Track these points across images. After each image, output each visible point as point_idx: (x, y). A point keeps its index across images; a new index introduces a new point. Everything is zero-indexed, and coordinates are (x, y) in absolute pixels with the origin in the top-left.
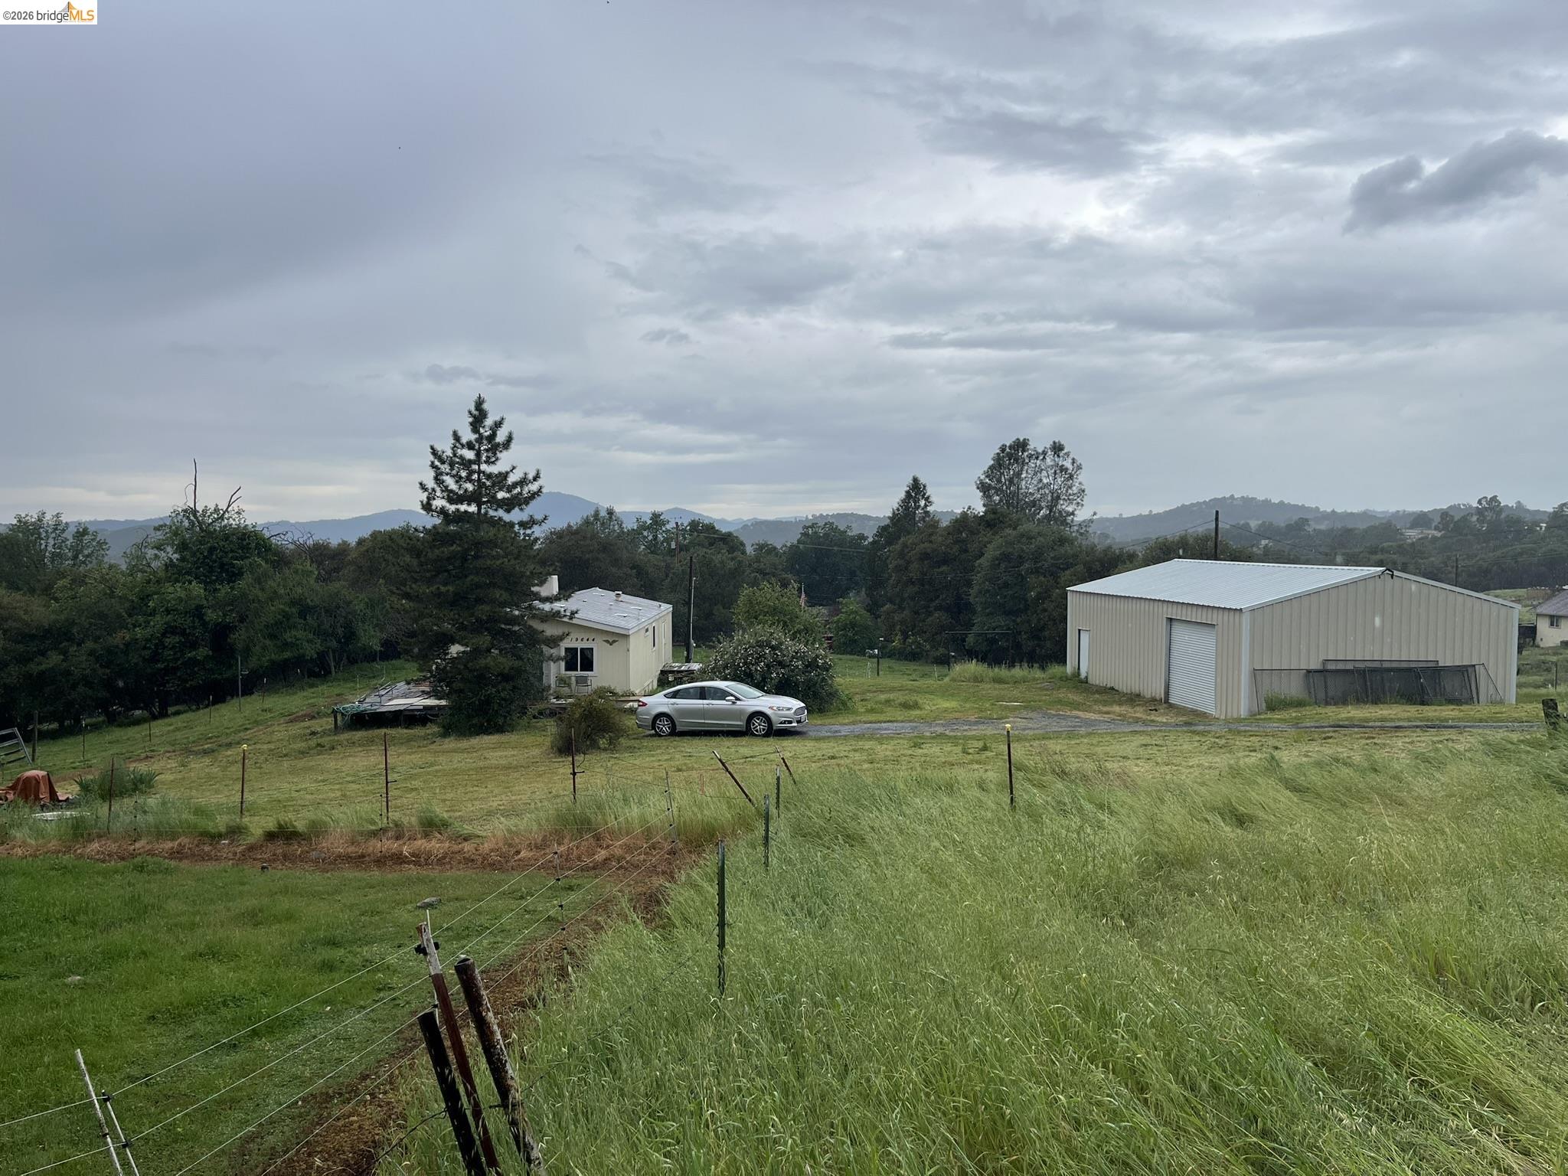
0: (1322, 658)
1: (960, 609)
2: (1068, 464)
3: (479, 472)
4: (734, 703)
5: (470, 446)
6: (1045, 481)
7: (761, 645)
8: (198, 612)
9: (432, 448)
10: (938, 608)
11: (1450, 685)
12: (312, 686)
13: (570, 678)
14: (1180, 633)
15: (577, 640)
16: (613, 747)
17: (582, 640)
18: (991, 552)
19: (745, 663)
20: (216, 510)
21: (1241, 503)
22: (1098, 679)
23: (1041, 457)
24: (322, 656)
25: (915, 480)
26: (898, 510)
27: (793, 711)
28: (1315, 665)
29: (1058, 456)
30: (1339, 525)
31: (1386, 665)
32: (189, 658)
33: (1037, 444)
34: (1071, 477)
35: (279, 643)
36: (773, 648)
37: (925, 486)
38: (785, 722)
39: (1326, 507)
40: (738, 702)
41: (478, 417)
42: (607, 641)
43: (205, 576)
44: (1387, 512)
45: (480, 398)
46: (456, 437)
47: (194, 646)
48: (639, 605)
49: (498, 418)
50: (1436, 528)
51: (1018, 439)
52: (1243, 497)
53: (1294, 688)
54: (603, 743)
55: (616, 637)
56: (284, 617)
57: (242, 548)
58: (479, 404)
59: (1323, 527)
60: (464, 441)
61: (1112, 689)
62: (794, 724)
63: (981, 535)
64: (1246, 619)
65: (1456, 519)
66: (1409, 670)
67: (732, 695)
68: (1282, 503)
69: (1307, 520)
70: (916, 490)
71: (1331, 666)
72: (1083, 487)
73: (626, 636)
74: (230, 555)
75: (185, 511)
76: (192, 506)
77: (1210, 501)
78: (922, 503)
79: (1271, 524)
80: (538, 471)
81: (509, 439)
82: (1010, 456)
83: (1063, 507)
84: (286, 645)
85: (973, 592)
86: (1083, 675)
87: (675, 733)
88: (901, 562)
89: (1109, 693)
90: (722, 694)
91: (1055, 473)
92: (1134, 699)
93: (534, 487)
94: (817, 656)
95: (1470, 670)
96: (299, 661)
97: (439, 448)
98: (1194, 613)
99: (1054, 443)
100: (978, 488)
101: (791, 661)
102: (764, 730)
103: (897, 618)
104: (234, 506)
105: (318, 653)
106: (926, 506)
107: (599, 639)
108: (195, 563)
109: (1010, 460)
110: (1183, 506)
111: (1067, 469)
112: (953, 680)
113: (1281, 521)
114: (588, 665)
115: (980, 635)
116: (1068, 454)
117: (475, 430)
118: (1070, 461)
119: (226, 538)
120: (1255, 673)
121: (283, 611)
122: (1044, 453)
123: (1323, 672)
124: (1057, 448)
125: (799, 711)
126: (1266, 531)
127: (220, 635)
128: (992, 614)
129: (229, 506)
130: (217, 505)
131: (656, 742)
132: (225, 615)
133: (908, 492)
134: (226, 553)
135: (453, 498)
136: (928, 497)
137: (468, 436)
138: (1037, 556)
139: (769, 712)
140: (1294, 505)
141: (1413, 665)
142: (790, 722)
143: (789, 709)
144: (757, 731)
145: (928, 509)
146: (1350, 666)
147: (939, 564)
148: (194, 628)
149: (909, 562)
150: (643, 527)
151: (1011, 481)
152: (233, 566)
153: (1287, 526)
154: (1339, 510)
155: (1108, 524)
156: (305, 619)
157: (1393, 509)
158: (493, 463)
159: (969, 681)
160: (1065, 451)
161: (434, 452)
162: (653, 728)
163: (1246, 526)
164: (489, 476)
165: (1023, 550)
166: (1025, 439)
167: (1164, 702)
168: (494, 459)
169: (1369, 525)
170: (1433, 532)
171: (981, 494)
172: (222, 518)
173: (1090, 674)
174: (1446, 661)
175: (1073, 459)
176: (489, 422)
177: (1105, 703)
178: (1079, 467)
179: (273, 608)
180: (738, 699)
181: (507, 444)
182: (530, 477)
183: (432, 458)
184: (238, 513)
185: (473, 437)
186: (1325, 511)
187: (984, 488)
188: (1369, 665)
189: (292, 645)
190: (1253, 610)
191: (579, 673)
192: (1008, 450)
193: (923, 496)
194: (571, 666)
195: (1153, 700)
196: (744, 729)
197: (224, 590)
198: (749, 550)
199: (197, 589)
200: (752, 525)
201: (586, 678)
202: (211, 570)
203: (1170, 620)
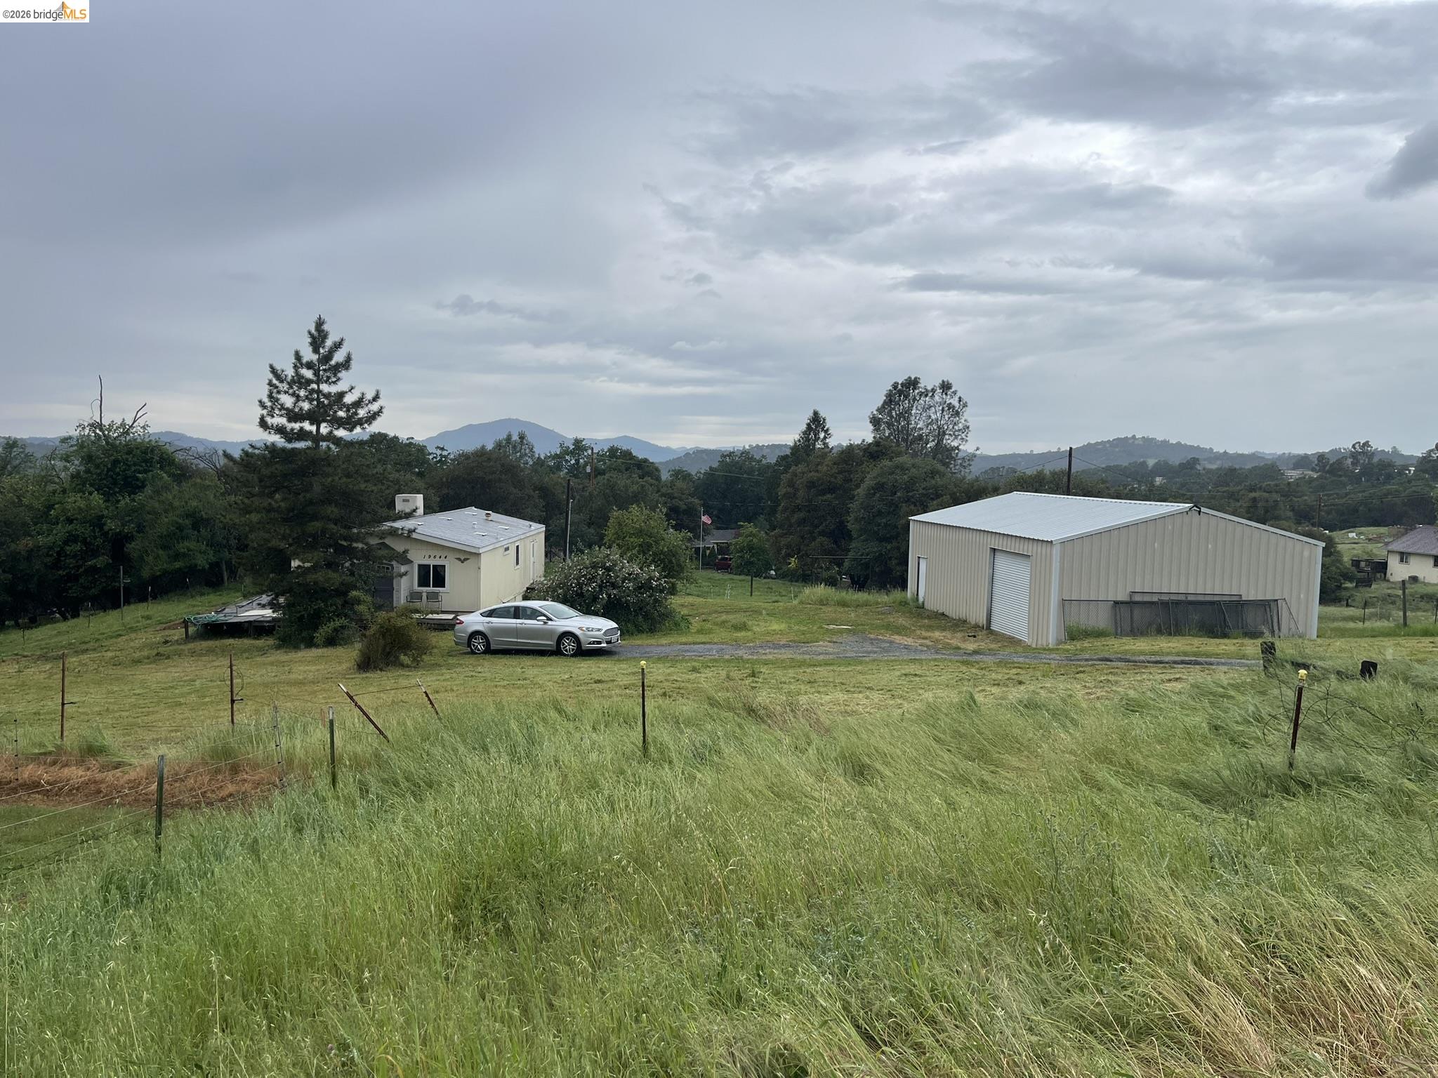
0: (1130, 589)
1: (840, 535)
2: (955, 402)
3: (319, 392)
4: (545, 623)
5: (309, 366)
6: (933, 417)
7: (594, 566)
8: (98, 522)
9: (271, 367)
10: (822, 533)
11: (1251, 617)
12: (202, 594)
13: (421, 593)
14: (1002, 563)
15: (430, 556)
16: (416, 664)
17: (435, 557)
18: (869, 482)
19: (578, 584)
20: (123, 425)
21: (1141, 443)
22: (931, 605)
23: (930, 394)
24: (215, 566)
25: (816, 413)
26: (799, 441)
27: (602, 632)
28: (1122, 597)
29: (946, 394)
30: (1227, 465)
31: (1190, 598)
32: (91, 566)
33: (927, 382)
34: (957, 414)
35: (171, 552)
36: (608, 569)
37: (824, 420)
38: (594, 643)
39: (1219, 448)
40: (550, 622)
41: (318, 338)
42: (459, 559)
43: (110, 488)
44: (1275, 454)
45: (320, 318)
46: (298, 356)
47: (94, 553)
48: (506, 525)
49: (337, 339)
50: (1313, 470)
51: (910, 378)
52: (1144, 437)
53: (1101, 619)
54: (404, 659)
55: (468, 556)
56: (177, 529)
57: (146, 461)
58: (319, 324)
59: (1214, 467)
60: (304, 360)
61: (943, 614)
62: (604, 645)
63: (864, 466)
64: (1056, 551)
65: (1331, 462)
66: (1212, 603)
67: (545, 615)
68: (1179, 444)
69: (1198, 459)
70: (817, 422)
71: (1137, 598)
72: (968, 424)
73: (478, 555)
74: (133, 468)
75: (91, 425)
76: (98, 421)
77: (1114, 440)
78: (822, 435)
79: (1166, 463)
80: (378, 392)
81: (348, 359)
82: (900, 393)
83: (949, 441)
84: (177, 556)
85: (851, 518)
86: (921, 600)
87: (489, 651)
88: (789, 490)
89: (940, 619)
90: (534, 614)
91: (943, 410)
92: (959, 624)
93: (375, 407)
94: (651, 578)
95: (1272, 603)
96: (192, 571)
97: (278, 367)
98: (1017, 545)
99: (943, 381)
100: (871, 422)
101: (623, 582)
102: (573, 650)
103: (784, 541)
104: (141, 422)
105: (210, 564)
106: (825, 438)
107: (451, 556)
108: (99, 475)
109: (900, 396)
110: (1089, 444)
111: (954, 407)
112: (801, 602)
113: (1176, 460)
114: (440, 582)
115: (855, 559)
116: (955, 393)
117: (316, 351)
118: (957, 399)
119: (129, 452)
120: (1064, 602)
121: (177, 523)
122: (933, 391)
123: (1130, 604)
124: (946, 387)
125: (608, 632)
126: (1162, 468)
127: (118, 543)
128: (867, 540)
129: (135, 421)
130: (124, 420)
131: (471, 660)
132: (123, 525)
133: (808, 425)
134: (129, 466)
135: (293, 416)
136: (828, 430)
137: (308, 355)
138: (909, 486)
139: (578, 632)
140: (1190, 446)
141: (1216, 598)
142: (599, 643)
143: (599, 630)
144: (566, 651)
145: (827, 441)
146: (1155, 599)
147: (823, 493)
148: (95, 538)
149: (797, 490)
150: (566, 452)
151: (900, 415)
152: (138, 479)
153: (1180, 465)
154: (1231, 452)
155: (1020, 459)
156: (199, 531)
157: (1280, 452)
158: (334, 382)
159: (815, 604)
160: (953, 390)
161: (273, 370)
162: (469, 645)
163: (1144, 464)
164: (327, 396)
165: (896, 481)
166: (916, 378)
167: (987, 628)
168: (334, 379)
169: (1253, 465)
170: (1310, 472)
171: (872, 427)
172: (127, 433)
173: (926, 600)
174: (1250, 594)
175: (960, 398)
176: (329, 343)
177: (930, 628)
178: (965, 405)
179: (166, 520)
180: (550, 619)
181: (346, 364)
182: (369, 396)
183: (271, 376)
184: (143, 427)
185: (315, 357)
186: (1218, 452)
187: (875, 422)
188: (1174, 597)
189: (184, 555)
190: (1063, 543)
191: (431, 589)
192: (900, 387)
193: (823, 429)
194: (423, 582)
195: (977, 626)
196: (555, 648)
197: (124, 501)
198: (665, 476)
199: (97, 499)
200: (694, 452)
201: (437, 594)
202: (115, 483)
203: (994, 550)
